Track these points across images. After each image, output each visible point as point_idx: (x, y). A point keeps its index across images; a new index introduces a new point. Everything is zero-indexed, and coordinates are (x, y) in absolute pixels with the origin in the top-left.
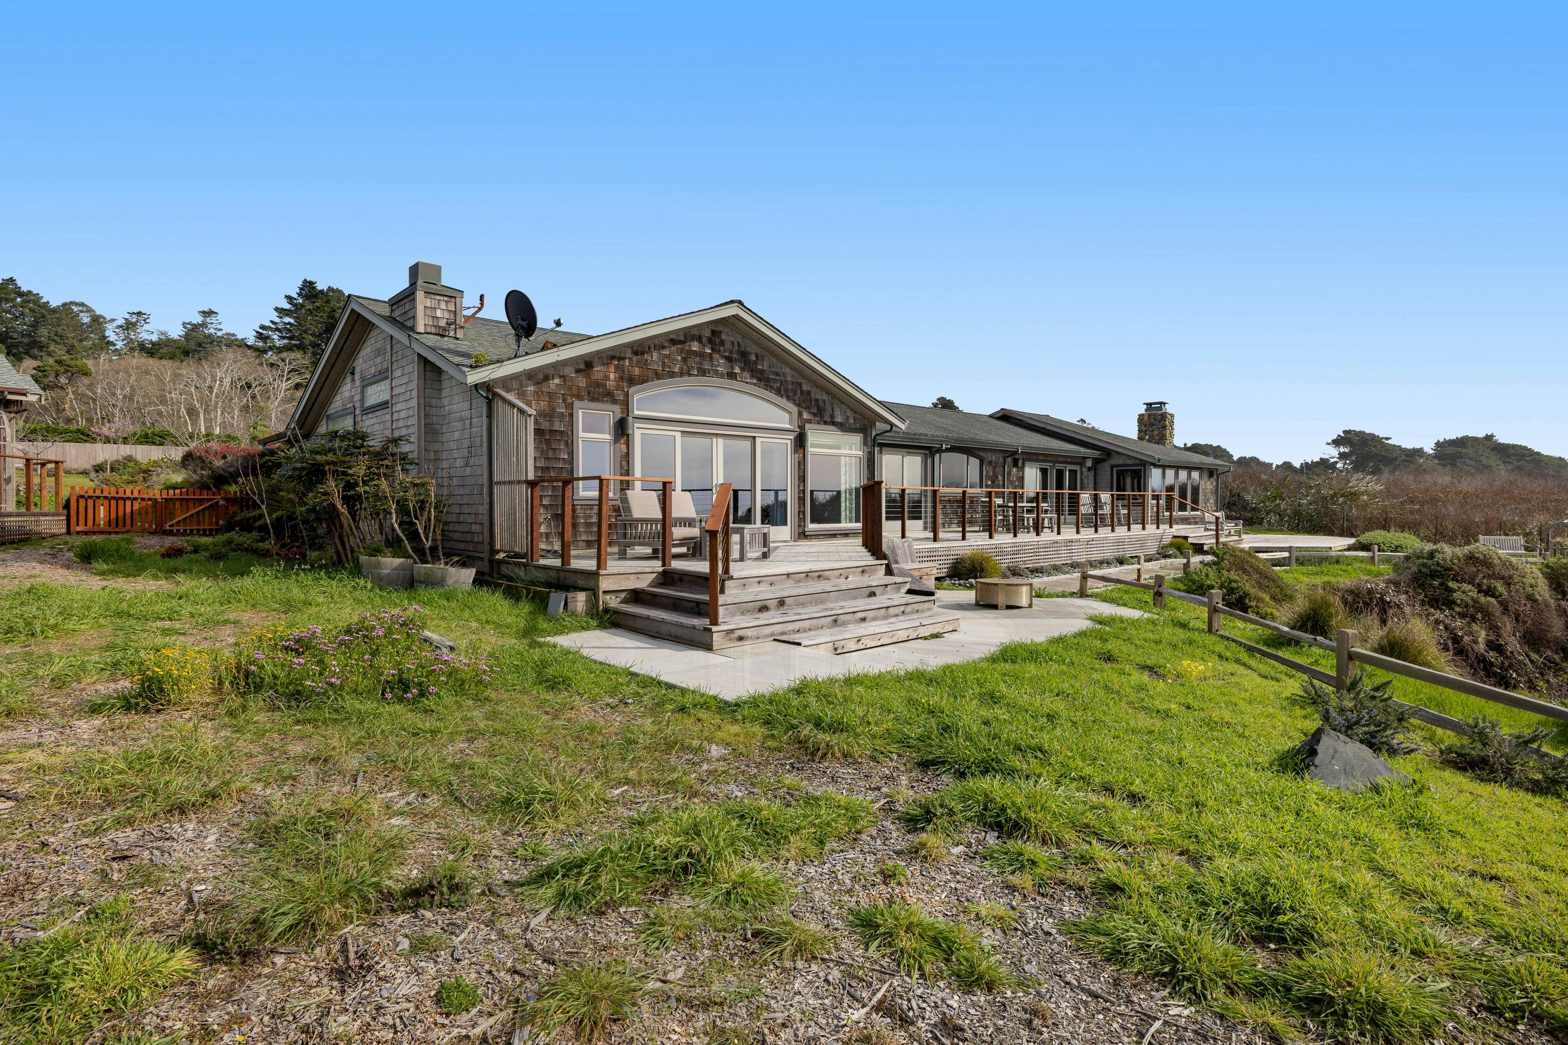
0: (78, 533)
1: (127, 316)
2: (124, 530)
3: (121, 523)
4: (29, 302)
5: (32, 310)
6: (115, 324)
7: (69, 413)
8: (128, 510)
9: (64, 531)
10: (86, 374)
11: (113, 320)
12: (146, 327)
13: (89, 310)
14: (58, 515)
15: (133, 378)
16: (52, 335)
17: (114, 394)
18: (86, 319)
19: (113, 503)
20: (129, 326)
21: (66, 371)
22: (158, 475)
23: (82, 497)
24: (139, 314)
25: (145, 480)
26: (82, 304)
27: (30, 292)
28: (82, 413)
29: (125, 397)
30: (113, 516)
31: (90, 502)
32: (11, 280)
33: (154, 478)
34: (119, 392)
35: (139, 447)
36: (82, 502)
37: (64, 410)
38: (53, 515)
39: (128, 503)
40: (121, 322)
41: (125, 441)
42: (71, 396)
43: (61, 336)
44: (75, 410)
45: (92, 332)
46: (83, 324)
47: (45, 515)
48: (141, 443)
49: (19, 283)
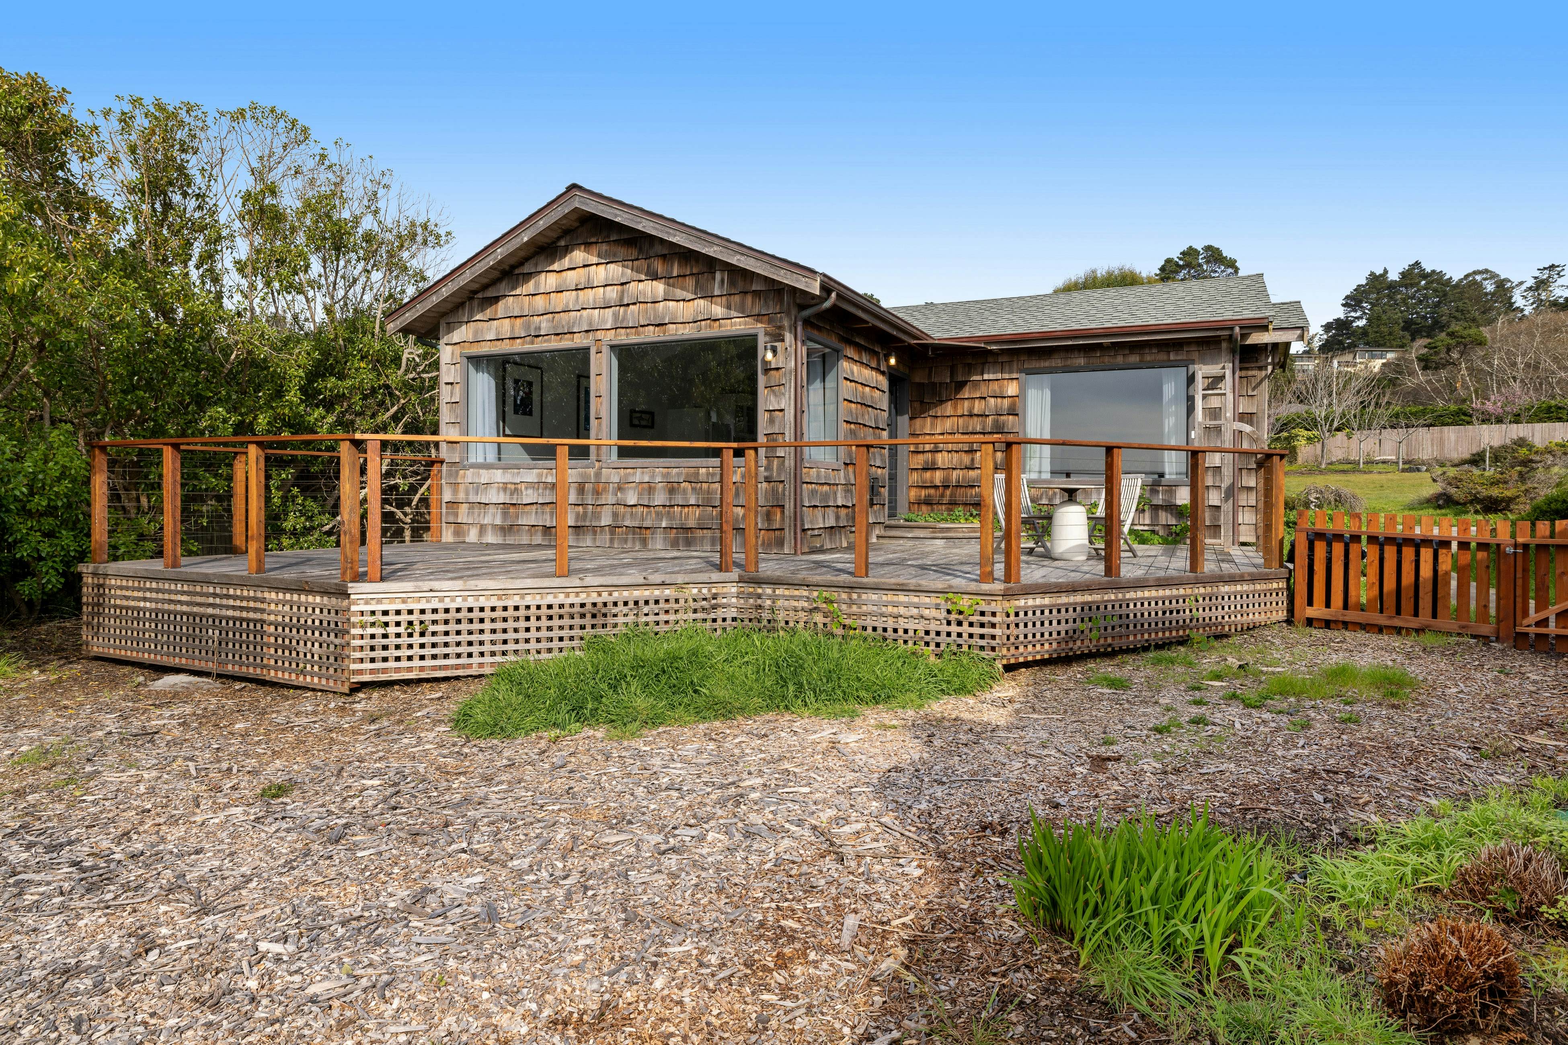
0: (1310, 622)
1: (1537, 274)
2: (1414, 623)
3: (1407, 604)
4: (1432, 282)
5: (1435, 290)
6: (1524, 287)
7: (1462, 393)
8: (1426, 571)
9: (1282, 615)
10: (1480, 344)
11: (1521, 283)
12: (1560, 281)
13: (1493, 276)
14: (1266, 578)
15: (1538, 339)
16: (1453, 311)
17: (1514, 364)
18: (1490, 287)
19: (1390, 552)
20: (1541, 284)
21: (1458, 343)
22: (1548, 468)
23: (1320, 535)
24: (1552, 267)
25: (1522, 477)
26: (1486, 271)
27: (1433, 271)
28: (1476, 391)
29: (1528, 365)
30: (1390, 584)
31: (1338, 549)
32: (1417, 263)
33: (1540, 474)
34: (1519, 360)
35: (1538, 426)
36: (1320, 548)
37: (1456, 389)
38: (1254, 579)
39: (1426, 554)
40: (1531, 282)
41: (1517, 419)
42: (1464, 372)
43: (1462, 311)
44: (1468, 388)
45: (1496, 302)
46: (1486, 294)
47: (1232, 580)
48: (1541, 420)
49: (1424, 265)
